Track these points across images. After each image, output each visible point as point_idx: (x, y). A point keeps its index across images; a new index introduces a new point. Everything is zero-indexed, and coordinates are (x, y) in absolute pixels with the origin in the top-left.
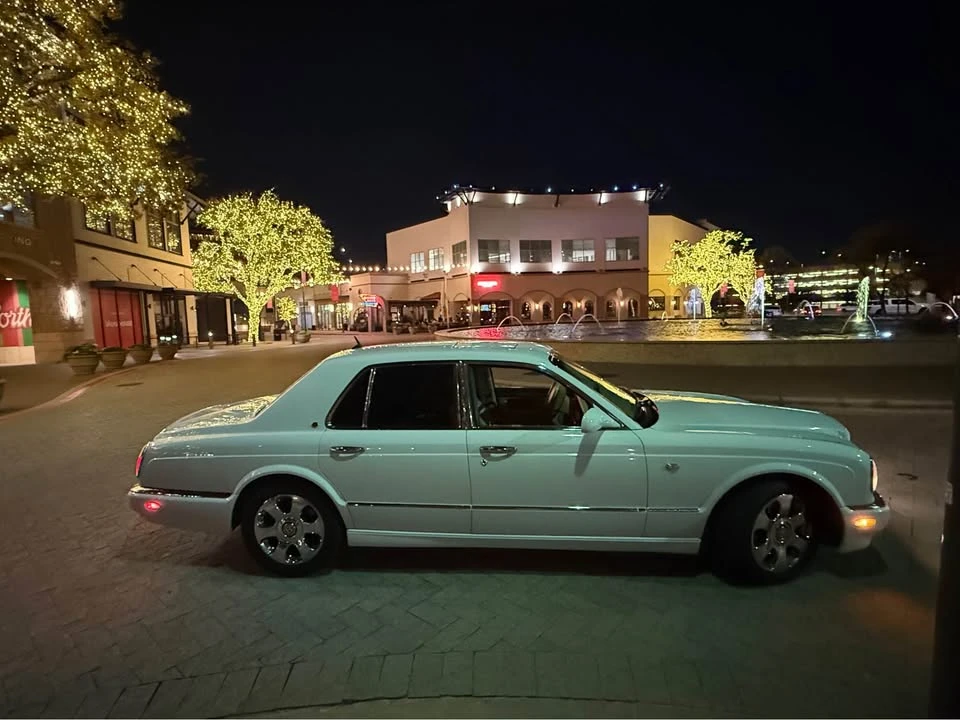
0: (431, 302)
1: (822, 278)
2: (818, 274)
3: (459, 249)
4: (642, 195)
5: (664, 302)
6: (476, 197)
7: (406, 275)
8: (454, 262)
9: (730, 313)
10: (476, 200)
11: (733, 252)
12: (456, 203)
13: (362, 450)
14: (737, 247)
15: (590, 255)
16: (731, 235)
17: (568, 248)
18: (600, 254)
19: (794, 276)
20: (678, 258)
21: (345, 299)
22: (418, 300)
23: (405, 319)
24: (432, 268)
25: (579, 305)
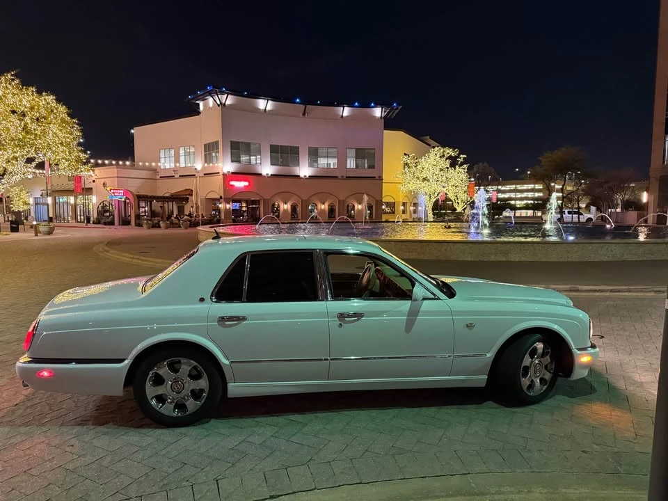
0: (181, 198)
1: (516, 191)
2: (513, 187)
3: (210, 150)
4: (378, 112)
5: (394, 207)
6: (229, 100)
7: (155, 170)
8: (206, 161)
9: (446, 218)
10: (228, 102)
11: (451, 166)
12: (208, 104)
13: (244, 319)
14: (454, 162)
15: (333, 162)
16: (449, 152)
17: (314, 154)
18: (342, 162)
19: (495, 188)
20: (407, 169)
21: (89, 191)
22: (167, 195)
23: (153, 214)
24: (183, 165)
25: (323, 207)
